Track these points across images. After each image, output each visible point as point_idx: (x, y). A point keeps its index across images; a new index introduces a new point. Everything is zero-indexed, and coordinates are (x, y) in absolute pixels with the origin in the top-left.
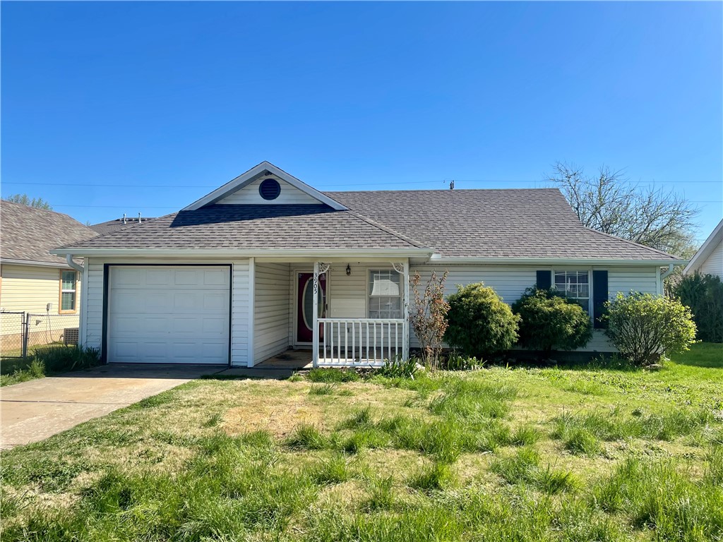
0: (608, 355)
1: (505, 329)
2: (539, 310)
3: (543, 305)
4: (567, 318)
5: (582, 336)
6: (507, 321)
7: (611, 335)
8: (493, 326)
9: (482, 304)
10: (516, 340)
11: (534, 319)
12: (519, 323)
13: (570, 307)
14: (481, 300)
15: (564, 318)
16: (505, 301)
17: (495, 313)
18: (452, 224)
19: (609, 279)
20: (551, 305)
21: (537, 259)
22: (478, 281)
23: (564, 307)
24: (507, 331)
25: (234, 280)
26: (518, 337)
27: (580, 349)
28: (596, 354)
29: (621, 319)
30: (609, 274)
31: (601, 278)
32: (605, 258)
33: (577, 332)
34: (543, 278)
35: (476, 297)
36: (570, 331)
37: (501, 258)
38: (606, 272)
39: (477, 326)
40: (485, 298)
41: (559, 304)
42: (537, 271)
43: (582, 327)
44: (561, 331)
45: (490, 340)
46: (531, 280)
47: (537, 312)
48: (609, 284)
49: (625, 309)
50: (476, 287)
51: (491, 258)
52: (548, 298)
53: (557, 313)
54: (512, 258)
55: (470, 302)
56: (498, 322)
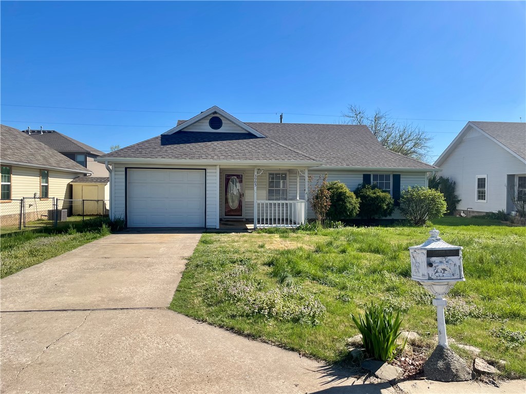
0: (402, 220)
1: (353, 206)
2: (369, 196)
3: (370, 193)
4: (383, 200)
5: (389, 212)
6: (354, 202)
7: (403, 210)
8: (348, 204)
9: (341, 192)
10: (358, 213)
11: (366, 201)
12: (360, 203)
13: (384, 194)
14: (340, 191)
15: (382, 200)
16: (351, 191)
17: (348, 197)
19: (401, 179)
20: (375, 193)
21: (365, 167)
22: (337, 180)
23: (382, 194)
24: (354, 208)
25: (207, 178)
26: (359, 211)
27: (388, 218)
28: (397, 220)
29: (410, 200)
30: (401, 176)
31: (397, 178)
32: (400, 167)
33: (388, 208)
34: (367, 178)
35: (337, 189)
36: (385, 207)
37: (345, 166)
38: (400, 175)
39: (339, 204)
40: (342, 189)
41: (379, 192)
42: (364, 175)
43: (391, 205)
44: (381, 207)
45: (346, 212)
46: (360, 180)
47: (367, 197)
48: (401, 182)
49: (412, 195)
50: (336, 183)
51: (340, 167)
52: (372, 189)
53: (378, 197)
54: (351, 167)
55: (334, 192)
56: (350, 202)
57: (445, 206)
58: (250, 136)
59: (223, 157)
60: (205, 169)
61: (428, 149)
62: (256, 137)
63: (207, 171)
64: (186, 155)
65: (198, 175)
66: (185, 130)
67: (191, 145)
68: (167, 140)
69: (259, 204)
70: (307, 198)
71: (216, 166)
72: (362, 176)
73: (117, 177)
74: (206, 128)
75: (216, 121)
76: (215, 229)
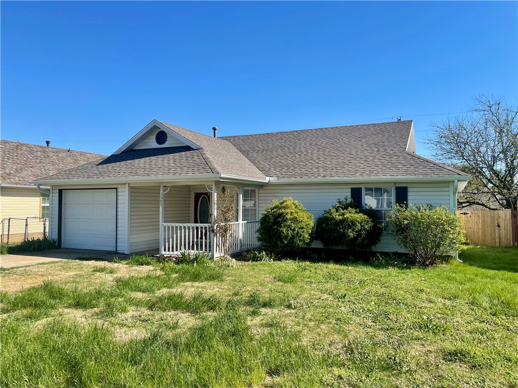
9: (281, 213)
18: (307, 154)
19: (409, 194)
20: (343, 214)
24: (298, 234)
25: (119, 198)
30: (409, 190)
53: (345, 220)
60: (116, 188)
62: (190, 149)
63: (119, 190)
71: (125, 184)
72: (350, 190)
73: (53, 198)
74: (153, 144)
75: (162, 137)
76: (124, 254)
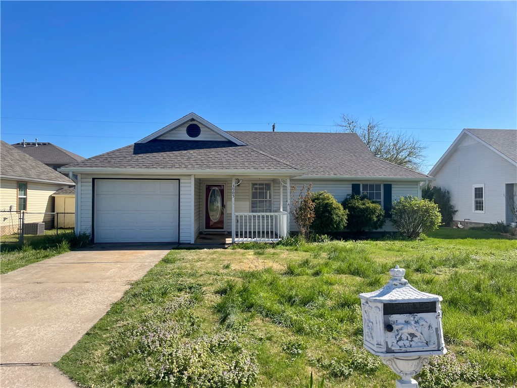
0: (394, 233)
1: (341, 218)
2: (357, 207)
3: (359, 204)
4: (373, 211)
5: (380, 224)
6: (341, 214)
7: (395, 222)
8: (335, 216)
9: (327, 204)
10: (346, 225)
11: (355, 212)
12: (347, 214)
13: (374, 205)
14: (326, 202)
15: (372, 212)
16: (338, 202)
17: (335, 209)
18: (298, 154)
19: (393, 189)
20: (364, 204)
21: (353, 176)
22: (323, 190)
23: (372, 205)
24: (342, 220)
25: (181, 189)
26: (347, 223)
27: (379, 230)
28: (389, 233)
29: (402, 212)
30: (393, 186)
31: (388, 188)
32: (391, 177)
33: (379, 220)
34: (356, 188)
35: (324, 199)
36: (375, 219)
37: (332, 176)
38: (391, 185)
39: (325, 216)
40: (328, 200)
41: (368, 203)
42: (352, 184)
43: (381, 217)
44: (370, 219)
45: (333, 225)
46: (349, 190)
47: (356, 208)
48: (393, 192)
49: (404, 206)
50: (322, 194)
51: (326, 176)
52: (361, 200)
53: (368, 208)
54: (339, 176)
55: (319, 202)
56: (337, 214)
57: (440, 218)
58: (230, 144)
59: (197, 166)
60: (179, 180)
61: (423, 159)
62: (236, 145)
63: (181, 181)
64: (157, 164)
65: (171, 186)
66: (161, 138)
67: (164, 154)
68: (140, 148)
69: (237, 216)
70: (289, 210)
71: (190, 175)
72: (351, 186)
73: (83, 188)
74: (184, 136)
75: (193, 129)
76: (190, 244)
